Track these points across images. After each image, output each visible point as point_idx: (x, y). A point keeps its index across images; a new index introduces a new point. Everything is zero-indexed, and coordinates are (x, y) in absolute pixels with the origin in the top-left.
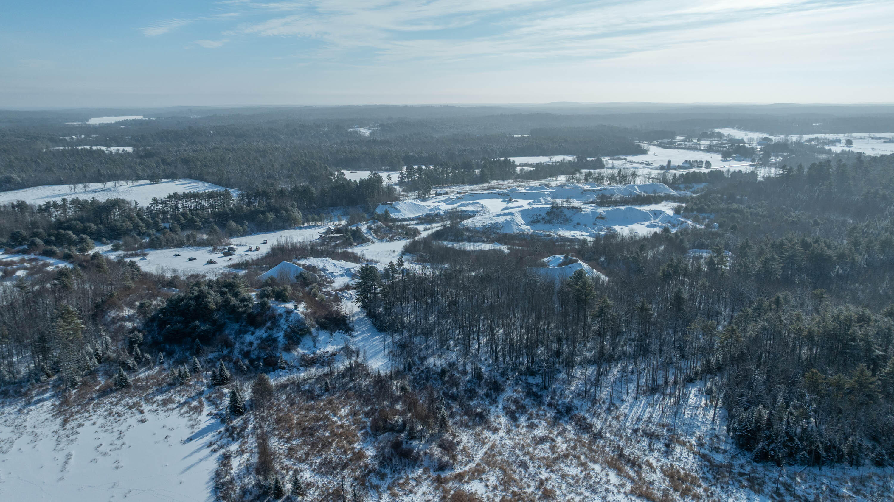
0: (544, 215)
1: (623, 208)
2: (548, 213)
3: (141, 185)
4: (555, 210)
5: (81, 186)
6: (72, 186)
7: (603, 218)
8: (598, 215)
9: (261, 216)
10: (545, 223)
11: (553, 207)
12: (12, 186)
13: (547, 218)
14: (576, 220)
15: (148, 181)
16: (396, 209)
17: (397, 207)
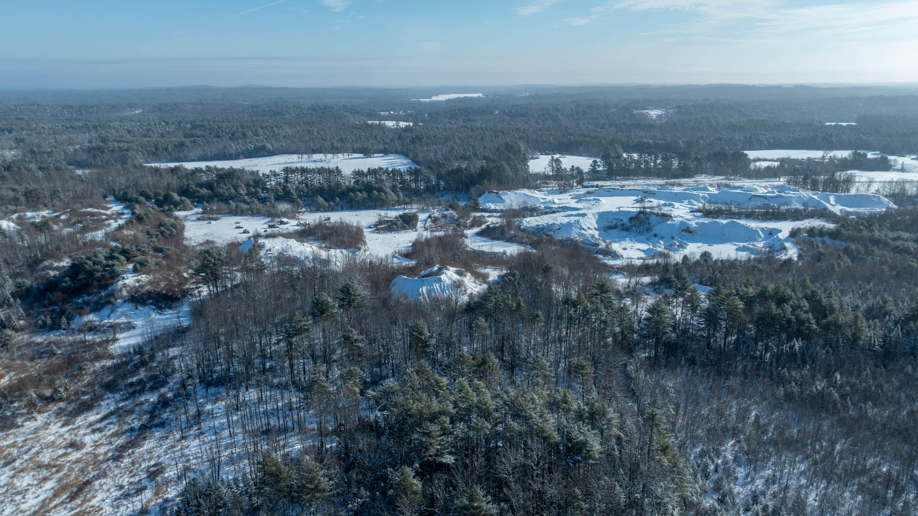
0: (626, 220)
1: (725, 222)
2: (631, 219)
3: (355, 158)
4: (641, 215)
5: (306, 156)
6: (300, 156)
7: (691, 232)
8: (685, 228)
9: (352, 194)
10: (622, 229)
11: (640, 212)
12: (265, 153)
13: (628, 224)
14: (656, 230)
15: (361, 155)
16: (502, 199)
17: (503, 197)
